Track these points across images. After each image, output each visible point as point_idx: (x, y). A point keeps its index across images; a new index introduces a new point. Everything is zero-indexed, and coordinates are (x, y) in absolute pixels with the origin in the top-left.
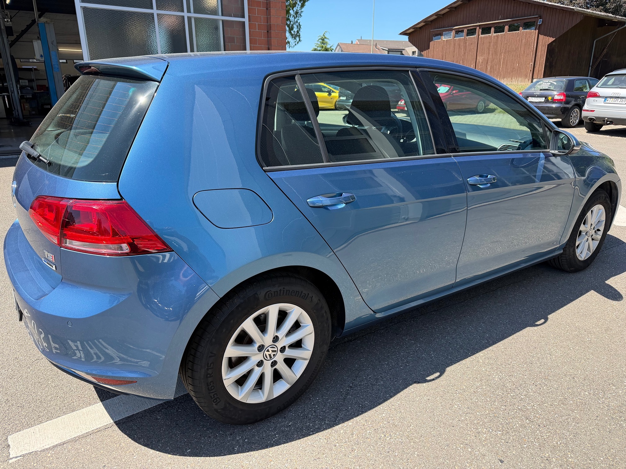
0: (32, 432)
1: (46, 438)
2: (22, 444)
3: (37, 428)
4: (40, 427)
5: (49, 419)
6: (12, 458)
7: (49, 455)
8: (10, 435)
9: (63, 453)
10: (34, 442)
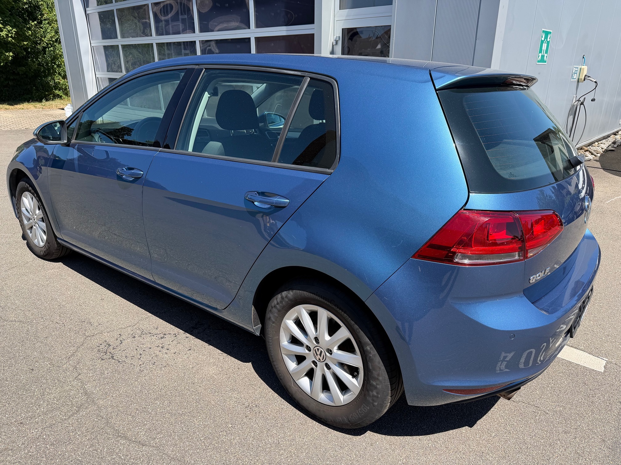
0: (585, 364)
1: (579, 355)
2: (595, 362)
3: (582, 364)
4: (579, 363)
5: (570, 363)
6: (606, 360)
7: (582, 347)
8: (601, 372)
9: (575, 343)
10: (588, 358)
